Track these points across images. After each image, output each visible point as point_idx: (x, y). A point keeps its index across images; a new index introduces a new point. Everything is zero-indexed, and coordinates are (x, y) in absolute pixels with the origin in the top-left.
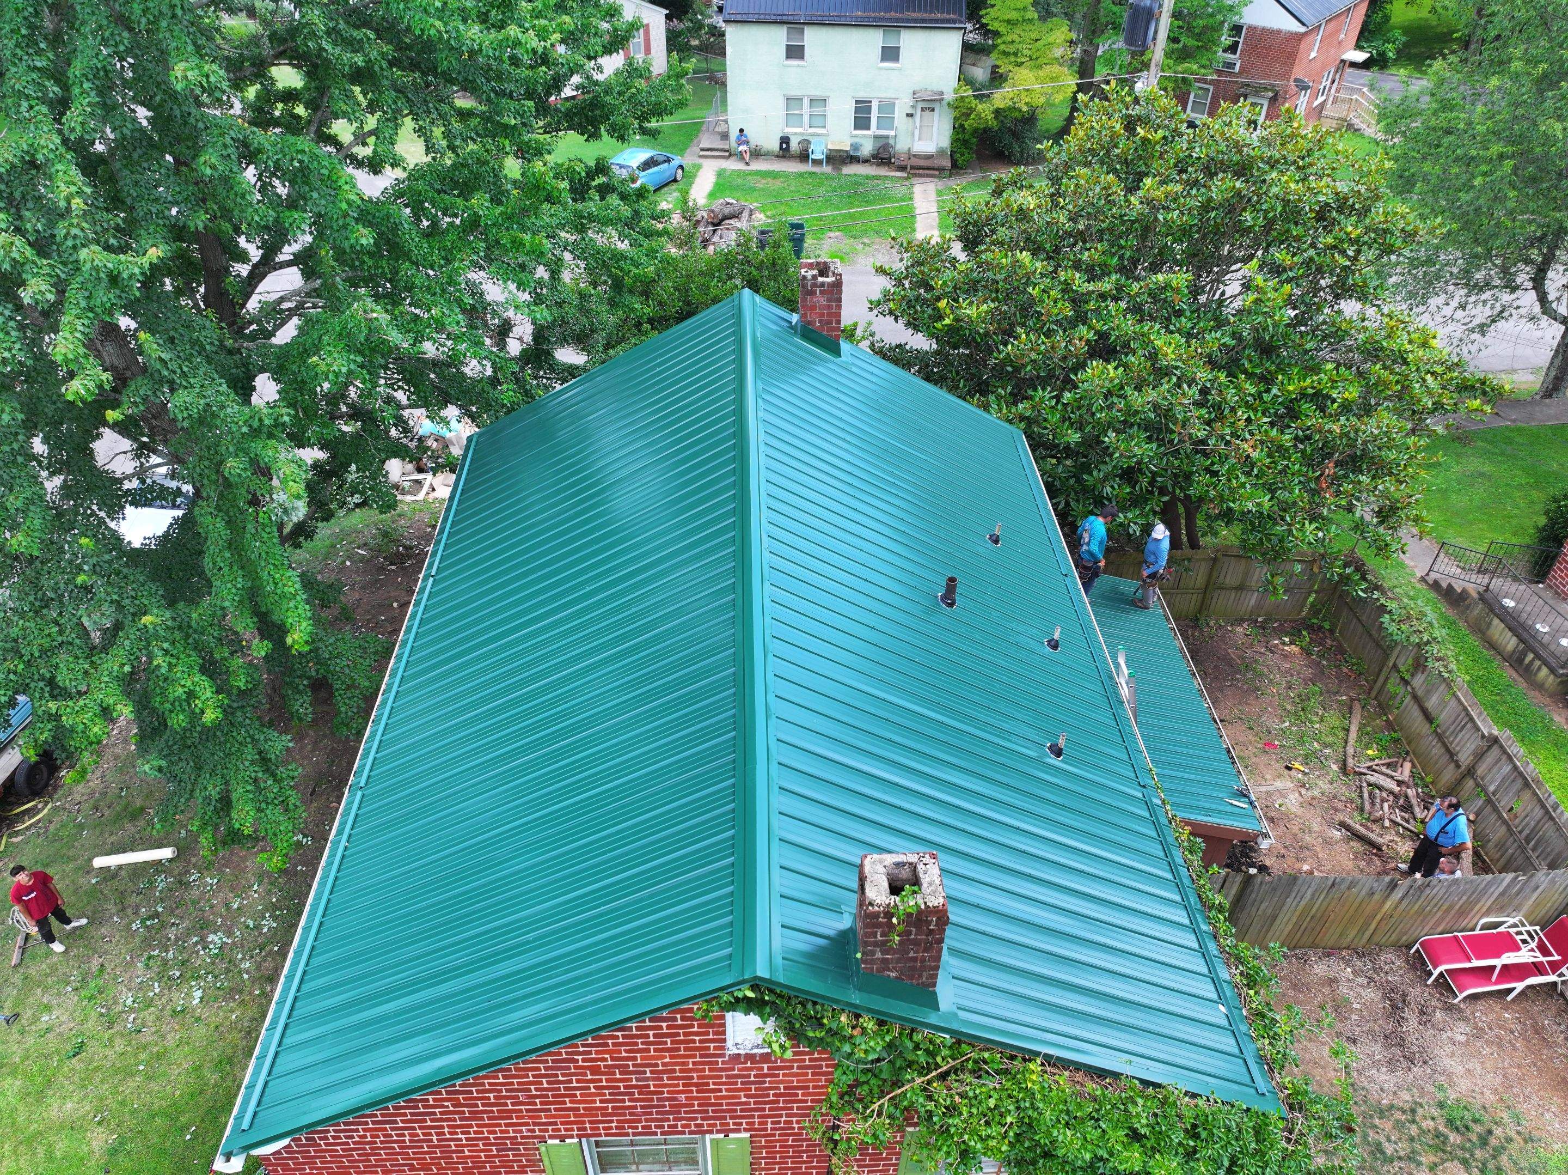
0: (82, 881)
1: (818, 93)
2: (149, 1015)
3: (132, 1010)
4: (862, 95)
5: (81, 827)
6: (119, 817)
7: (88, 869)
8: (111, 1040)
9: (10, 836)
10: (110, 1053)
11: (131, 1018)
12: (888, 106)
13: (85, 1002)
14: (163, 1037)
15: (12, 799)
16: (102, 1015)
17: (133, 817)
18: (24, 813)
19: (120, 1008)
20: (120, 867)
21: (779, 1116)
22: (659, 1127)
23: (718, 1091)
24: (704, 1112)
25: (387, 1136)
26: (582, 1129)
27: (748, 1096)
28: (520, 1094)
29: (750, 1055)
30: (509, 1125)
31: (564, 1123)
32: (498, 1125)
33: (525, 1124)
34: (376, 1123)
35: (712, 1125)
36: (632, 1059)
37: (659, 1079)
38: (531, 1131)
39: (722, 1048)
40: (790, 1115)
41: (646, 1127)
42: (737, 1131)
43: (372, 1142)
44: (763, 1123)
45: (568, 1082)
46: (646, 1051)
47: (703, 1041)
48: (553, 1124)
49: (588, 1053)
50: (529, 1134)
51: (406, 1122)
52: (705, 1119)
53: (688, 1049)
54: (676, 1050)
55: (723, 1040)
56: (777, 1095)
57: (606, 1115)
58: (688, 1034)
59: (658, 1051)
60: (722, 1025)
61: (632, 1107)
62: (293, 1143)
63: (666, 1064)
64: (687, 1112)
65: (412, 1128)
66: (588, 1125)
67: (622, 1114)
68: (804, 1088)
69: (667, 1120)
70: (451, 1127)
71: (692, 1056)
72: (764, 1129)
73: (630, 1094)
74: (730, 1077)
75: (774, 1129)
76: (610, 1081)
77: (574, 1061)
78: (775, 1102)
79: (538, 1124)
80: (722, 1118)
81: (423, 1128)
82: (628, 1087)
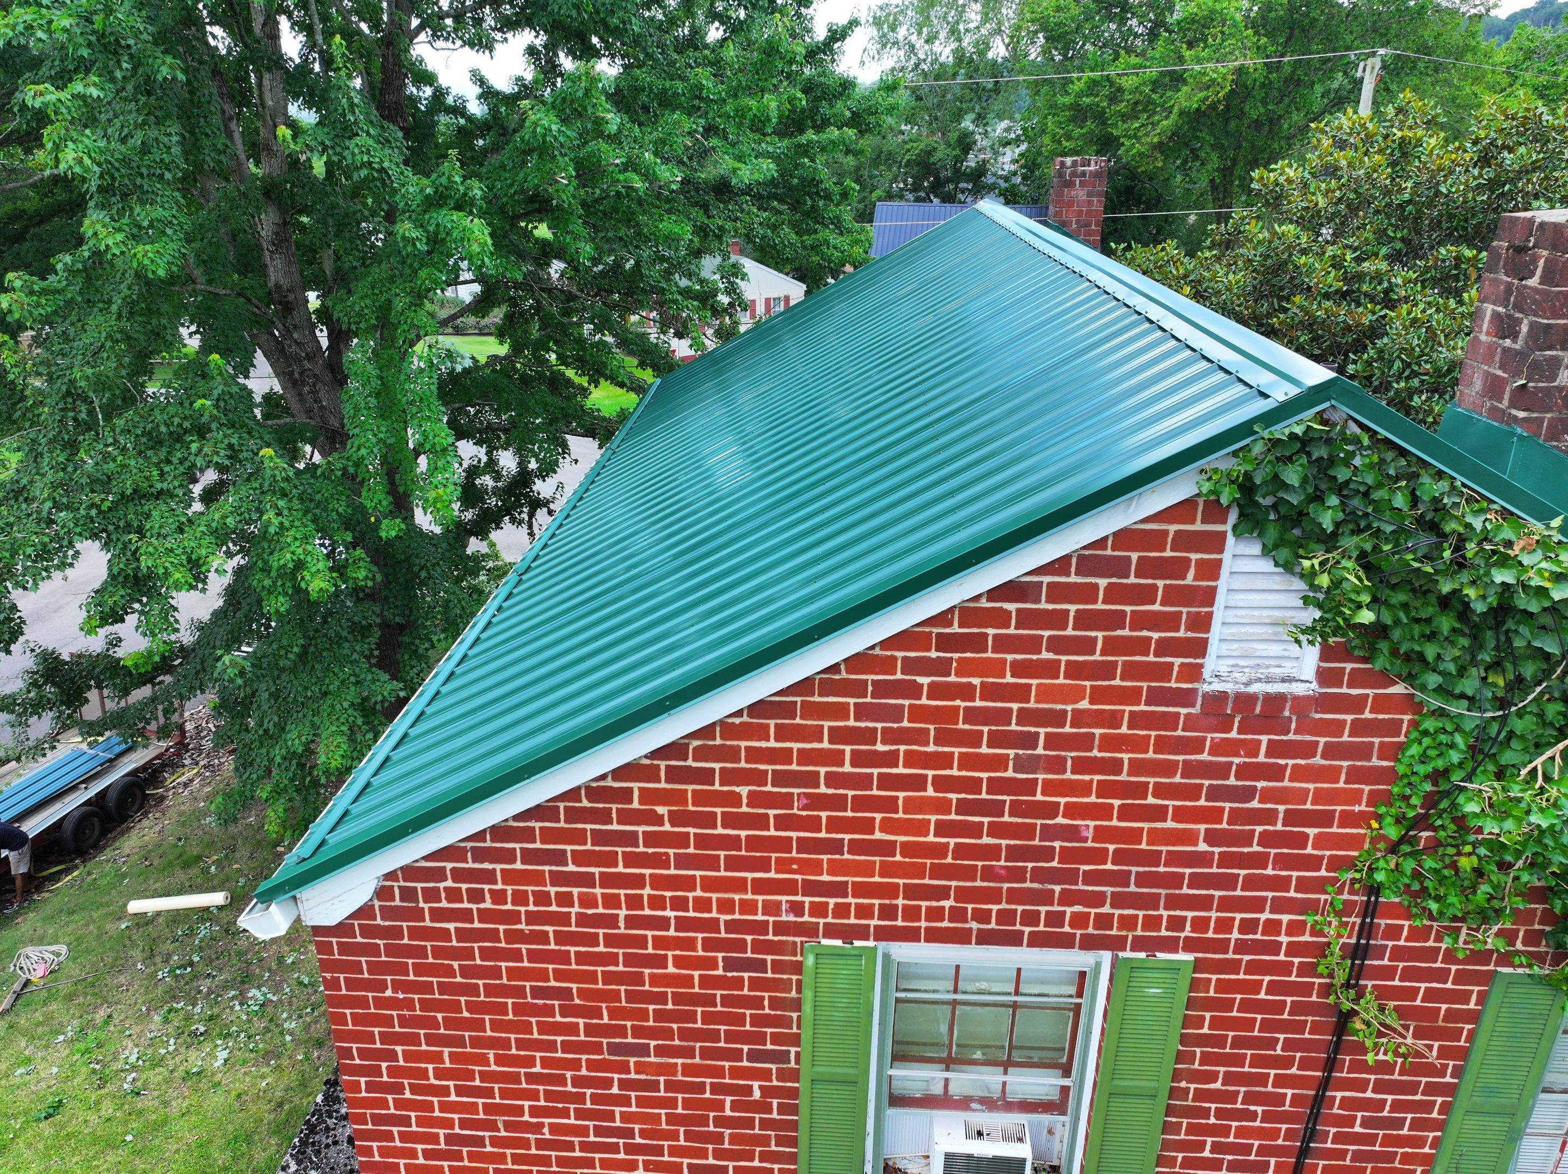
0: (109, 926)
2: (155, 1076)
3: (134, 1068)
5: (124, 876)
6: (170, 864)
7: (121, 914)
8: (97, 1103)
10: (93, 1118)
11: (130, 1078)
13: (78, 1056)
14: (166, 1104)
16: (94, 1071)
19: (119, 1065)
20: (158, 914)
21: (1258, 905)
22: (1031, 918)
23: (1159, 813)
24: (1121, 879)
25: (542, 898)
26: (888, 912)
27: (1212, 837)
28: (796, 791)
29: (1245, 701)
30: (761, 886)
31: (860, 890)
32: (740, 885)
33: (788, 887)
34: (528, 856)
35: (1128, 922)
36: (1021, 693)
37: (1057, 765)
38: (797, 908)
39: (1194, 673)
40: (1280, 906)
41: (1006, 917)
42: (1170, 945)
43: (513, 917)
44: (1224, 925)
45: (890, 759)
46: (1050, 669)
47: (1165, 647)
48: (838, 890)
49: (942, 667)
50: (792, 918)
51: (579, 858)
52: (1118, 901)
53: (1131, 671)
54: (1106, 670)
55: (1200, 648)
56: (1266, 840)
57: (939, 872)
58: (1140, 621)
59: (1075, 671)
60: (1209, 596)
61: (993, 852)
62: (377, 904)
63: (1080, 718)
64: (1090, 878)
65: (587, 880)
66: (900, 902)
67: (969, 873)
68: (1324, 819)
69: (1047, 898)
70: (657, 882)
71: (1131, 696)
72: (1222, 946)
73: (995, 809)
74: (1190, 769)
75: (1242, 947)
76: (967, 762)
77: (913, 690)
78: (1259, 860)
79: (811, 888)
80: (1151, 902)
81: (607, 881)
82: (996, 786)
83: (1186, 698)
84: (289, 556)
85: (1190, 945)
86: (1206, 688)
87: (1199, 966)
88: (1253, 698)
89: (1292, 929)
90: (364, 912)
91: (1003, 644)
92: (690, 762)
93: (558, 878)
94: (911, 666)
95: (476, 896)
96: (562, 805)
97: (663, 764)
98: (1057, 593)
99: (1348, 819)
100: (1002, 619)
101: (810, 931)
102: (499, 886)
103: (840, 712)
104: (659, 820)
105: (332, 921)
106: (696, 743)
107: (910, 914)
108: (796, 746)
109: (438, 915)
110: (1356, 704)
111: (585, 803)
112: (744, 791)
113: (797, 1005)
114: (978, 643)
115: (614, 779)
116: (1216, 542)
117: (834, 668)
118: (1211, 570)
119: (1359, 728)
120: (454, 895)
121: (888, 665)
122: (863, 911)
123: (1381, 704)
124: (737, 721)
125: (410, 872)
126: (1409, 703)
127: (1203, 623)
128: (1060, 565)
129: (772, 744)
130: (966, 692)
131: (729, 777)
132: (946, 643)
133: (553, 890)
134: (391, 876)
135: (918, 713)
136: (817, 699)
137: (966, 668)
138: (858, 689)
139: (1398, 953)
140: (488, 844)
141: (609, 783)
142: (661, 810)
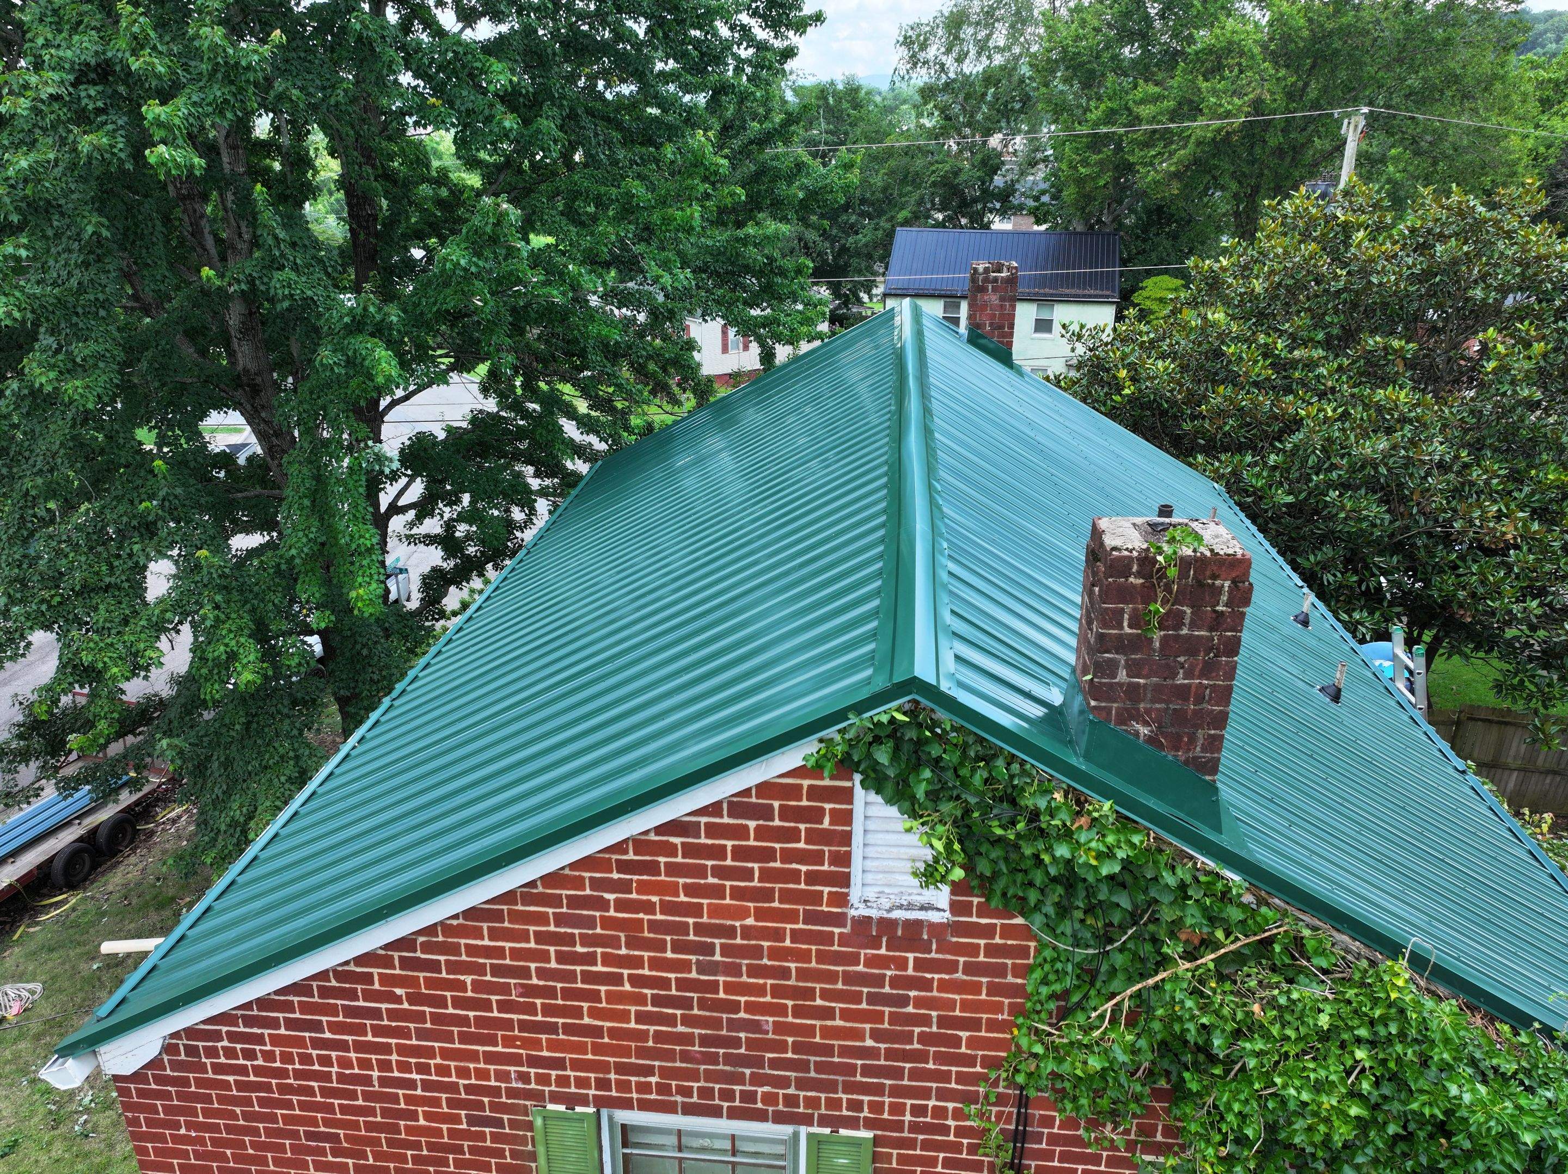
0: (83, 966)
3: (87, 1110)
5: (104, 914)
6: (146, 905)
7: (94, 955)
8: (49, 1143)
9: (29, 926)
10: (44, 1159)
11: (82, 1120)
13: (37, 1096)
14: (111, 1147)
15: (45, 891)
16: (50, 1112)
17: (161, 906)
18: (52, 905)
19: (74, 1107)
20: (129, 955)
21: (925, 1093)
22: (727, 1095)
23: (828, 1013)
24: (802, 1066)
25: (305, 1059)
26: (603, 1084)
27: (876, 1036)
28: (513, 981)
29: (887, 925)
30: (491, 1058)
31: (576, 1065)
32: (474, 1056)
33: (515, 1060)
34: (290, 1024)
35: (813, 1103)
36: (696, 910)
37: (734, 970)
38: (524, 1078)
39: (842, 900)
40: (943, 1095)
41: (706, 1093)
42: (852, 1123)
43: (282, 1073)
44: (897, 1109)
45: (590, 959)
46: (718, 892)
47: (813, 878)
48: (558, 1064)
49: (624, 887)
50: (520, 1085)
51: (334, 1027)
52: (802, 1084)
53: (787, 896)
54: (767, 895)
55: (845, 880)
56: (925, 1039)
57: (643, 1053)
58: (789, 856)
59: (737, 893)
60: (847, 838)
61: (686, 1039)
62: (166, 1058)
63: (747, 932)
64: (774, 1064)
65: (343, 1046)
66: (612, 1076)
67: (669, 1055)
68: (973, 1025)
69: (740, 1079)
70: (402, 1050)
71: (791, 916)
72: (899, 1126)
73: (686, 1004)
74: (850, 978)
75: (914, 1128)
76: (656, 964)
77: (603, 905)
78: (921, 1056)
79: (534, 1062)
80: (831, 1087)
81: (359, 1047)
82: (683, 984)
83: (839, 920)
84: (222, 648)
85: (870, 1124)
86: (853, 912)
87: (876, 1141)
88: (893, 923)
89: (958, 1115)
90: (155, 1064)
91: (673, 869)
92: (419, 954)
93: (317, 1044)
94: (597, 884)
95: (250, 1055)
96: (315, 984)
97: (396, 955)
98: (713, 831)
99: (993, 1025)
100: (670, 850)
101: (537, 1096)
102: (268, 1048)
103: (542, 919)
104: (398, 1000)
105: (128, 1070)
106: (421, 939)
107: (624, 1086)
108: (508, 945)
109: (218, 1068)
110: (988, 931)
111: (334, 983)
112: (468, 979)
113: (533, 1156)
114: (652, 868)
115: (356, 965)
116: (847, 795)
117: (532, 884)
118: (846, 817)
119: (992, 950)
120: (230, 1053)
121: (578, 883)
122: (582, 1083)
123: (1007, 931)
124: (455, 922)
125: (191, 1032)
126: (1025, 933)
127: (845, 859)
128: (714, 809)
129: (486, 942)
130: (648, 908)
131: (454, 967)
132: (624, 867)
133: (315, 1053)
134: (175, 1035)
135: (608, 923)
136: (520, 907)
137: (644, 888)
138: (555, 901)
139: (1053, 1140)
140: (255, 1012)
141: (352, 968)
142: (399, 991)
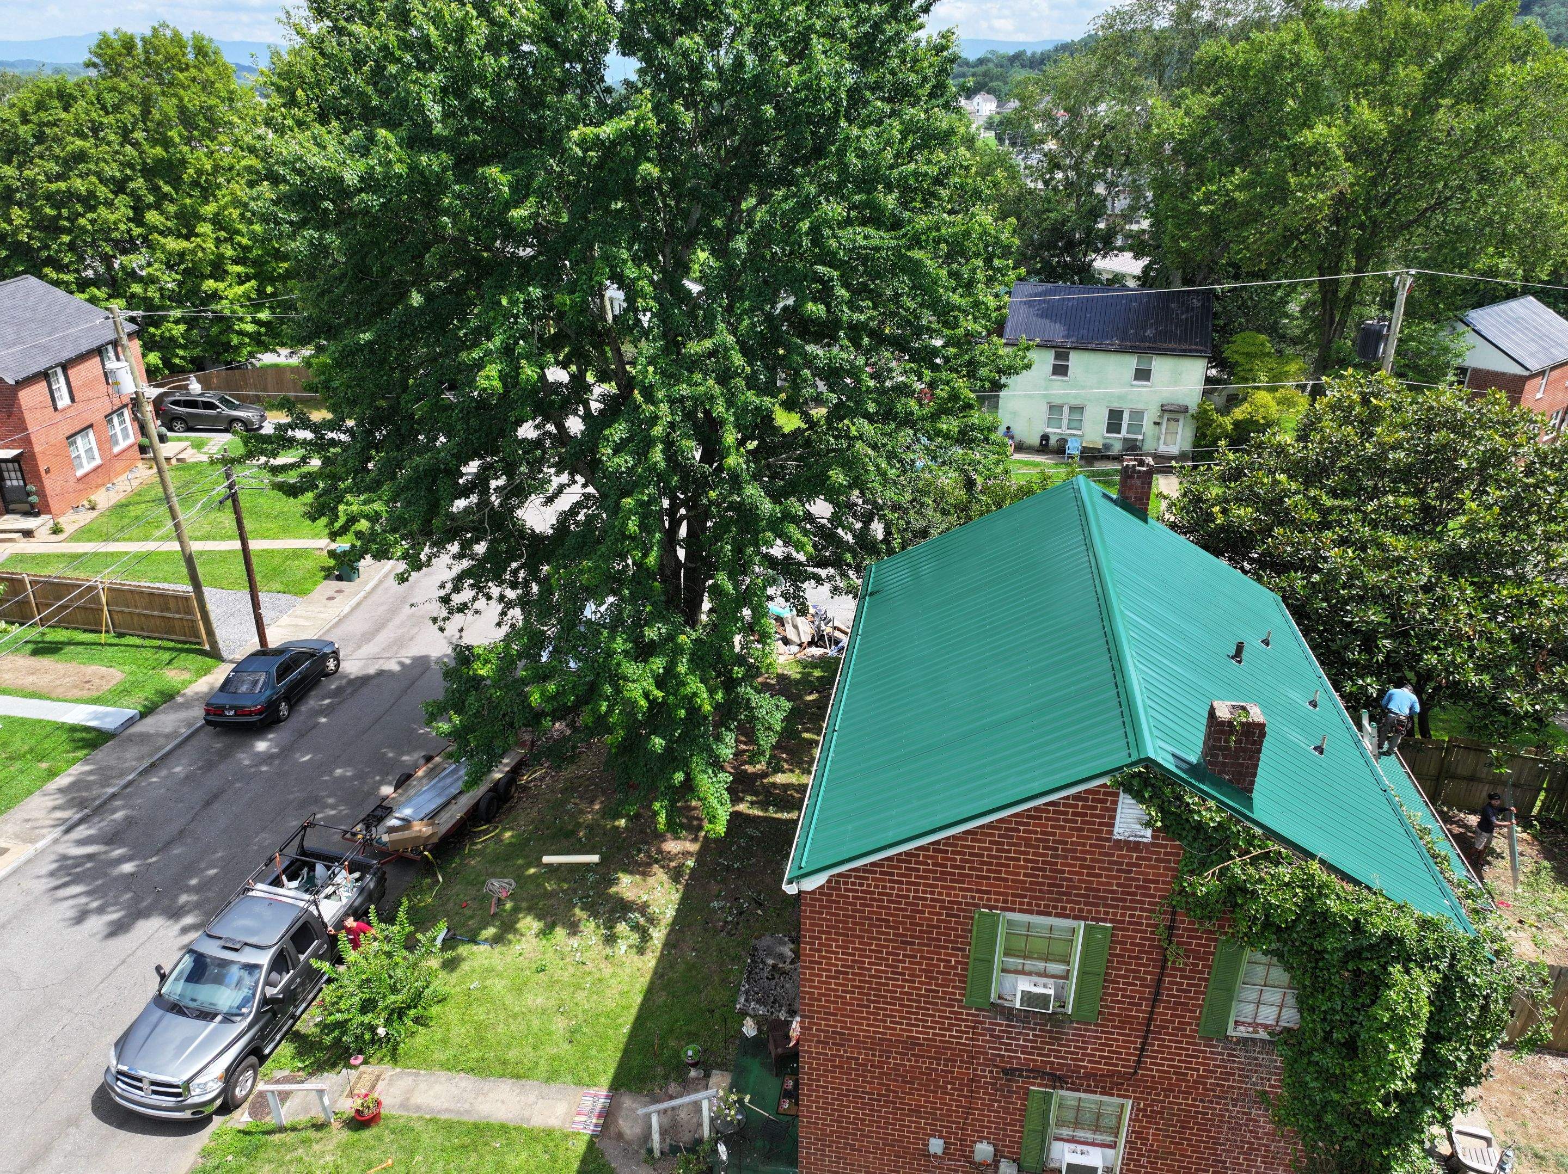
1: (1077, 402)
3: (577, 950)
4: (1116, 406)
5: (528, 839)
6: (555, 835)
7: (540, 864)
8: (565, 966)
9: (471, 846)
10: (565, 973)
12: (1137, 415)
16: (557, 951)
18: (480, 832)
19: (569, 948)
20: (560, 865)
21: (1135, 909)
22: (1055, 907)
23: (1100, 876)
24: (1087, 896)
25: (884, 887)
26: (1005, 901)
27: (1118, 885)
28: (976, 859)
29: (1127, 843)
30: (961, 889)
31: (996, 893)
32: (954, 888)
33: (971, 890)
34: (882, 873)
35: (1090, 912)
36: (1054, 834)
37: (1066, 858)
38: (973, 898)
39: (1111, 833)
40: (1142, 910)
41: (1046, 906)
42: (1105, 920)
43: (873, 893)
44: (1123, 915)
45: (1009, 851)
46: (1063, 828)
47: (1100, 824)
48: (989, 892)
49: (1028, 824)
50: (971, 901)
51: (899, 875)
52: (1086, 904)
53: (1090, 830)
54: (1082, 830)
55: (1113, 825)
56: (1137, 887)
57: (1023, 889)
58: (1093, 816)
59: (1071, 829)
60: (1115, 810)
61: (1043, 884)
62: (827, 885)
63: (1072, 843)
64: (1076, 895)
65: (901, 882)
66: (1010, 898)
67: (1034, 890)
68: (1157, 882)
69: (1061, 901)
70: (925, 885)
71: (1090, 838)
72: (1123, 922)
73: (1044, 870)
74: (1110, 862)
75: (1130, 923)
76: (1034, 854)
77: (1018, 831)
78: (1134, 894)
79: (979, 891)
80: (1097, 905)
81: (908, 883)
82: (1044, 862)
83: (1108, 840)
85: (1111, 921)
86: (1114, 837)
87: (1114, 928)
88: (1129, 842)
89: (1148, 918)
90: (822, 887)
91: (1047, 819)
92: (941, 847)
93: (891, 881)
94: (1017, 823)
95: (861, 885)
96: (897, 858)
97: (933, 847)
98: (1065, 805)
99: (1164, 883)
100: (1048, 811)
101: (977, 906)
102: (870, 882)
103: (993, 835)
104: (928, 865)
105: (811, 890)
106: (945, 841)
107: (1014, 902)
108: (977, 845)
109: (847, 890)
110: (1165, 846)
111: (904, 858)
112: (958, 857)
113: (971, 931)
114: (1040, 818)
115: (916, 851)
116: (1117, 795)
117: (993, 822)
118: (1116, 803)
119: (1166, 854)
120: (853, 884)
121: (1010, 822)
122: (997, 901)
123: (1173, 847)
124: (960, 836)
125: (840, 875)
126: (1180, 847)
127: (1114, 818)
128: (1067, 798)
129: (969, 844)
130: (1035, 832)
131: (953, 853)
132: (1029, 817)
133: (888, 885)
134: (834, 876)
135: (1019, 838)
136: (986, 831)
137: (1035, 825)
138: (999, 829)
139: (1185, 929)
140: (870, 868)
141: (914, 852)
142: (929, 861)
